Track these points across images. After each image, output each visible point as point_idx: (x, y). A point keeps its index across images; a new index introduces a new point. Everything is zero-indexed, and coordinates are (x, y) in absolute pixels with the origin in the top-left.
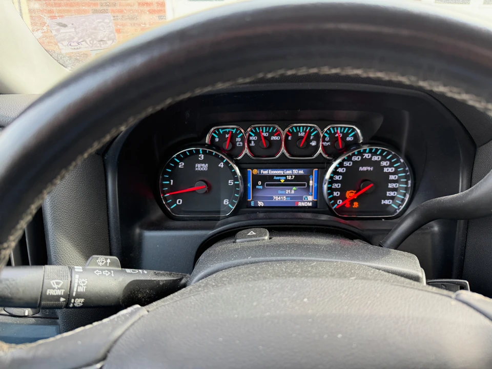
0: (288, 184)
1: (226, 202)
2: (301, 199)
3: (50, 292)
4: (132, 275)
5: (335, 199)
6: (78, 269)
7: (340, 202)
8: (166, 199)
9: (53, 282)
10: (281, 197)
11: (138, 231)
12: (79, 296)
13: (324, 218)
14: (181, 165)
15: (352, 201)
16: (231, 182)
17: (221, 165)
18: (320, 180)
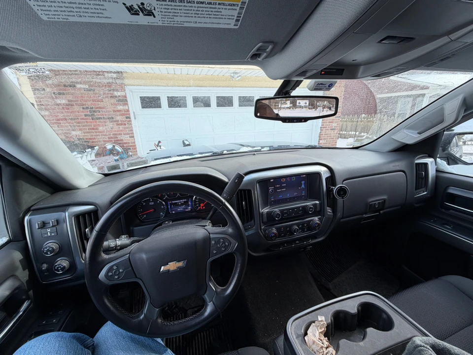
0: (182, 204)
1: (161, 214)
2: (187, 209)
3: (111, 246)
4: (132, 239)
5: (197, 207)
6: (117, 239)
7: (199, 208)
8: (140, 216)
9: (111, 244)
10: (180, 209)
11: (131, 228)
12: (119, 246)
13: (194, 214)
14: (144, 204)
15: (203, 207)
16: (162, 207)
17: (158, 202)
18: (192, 202)
